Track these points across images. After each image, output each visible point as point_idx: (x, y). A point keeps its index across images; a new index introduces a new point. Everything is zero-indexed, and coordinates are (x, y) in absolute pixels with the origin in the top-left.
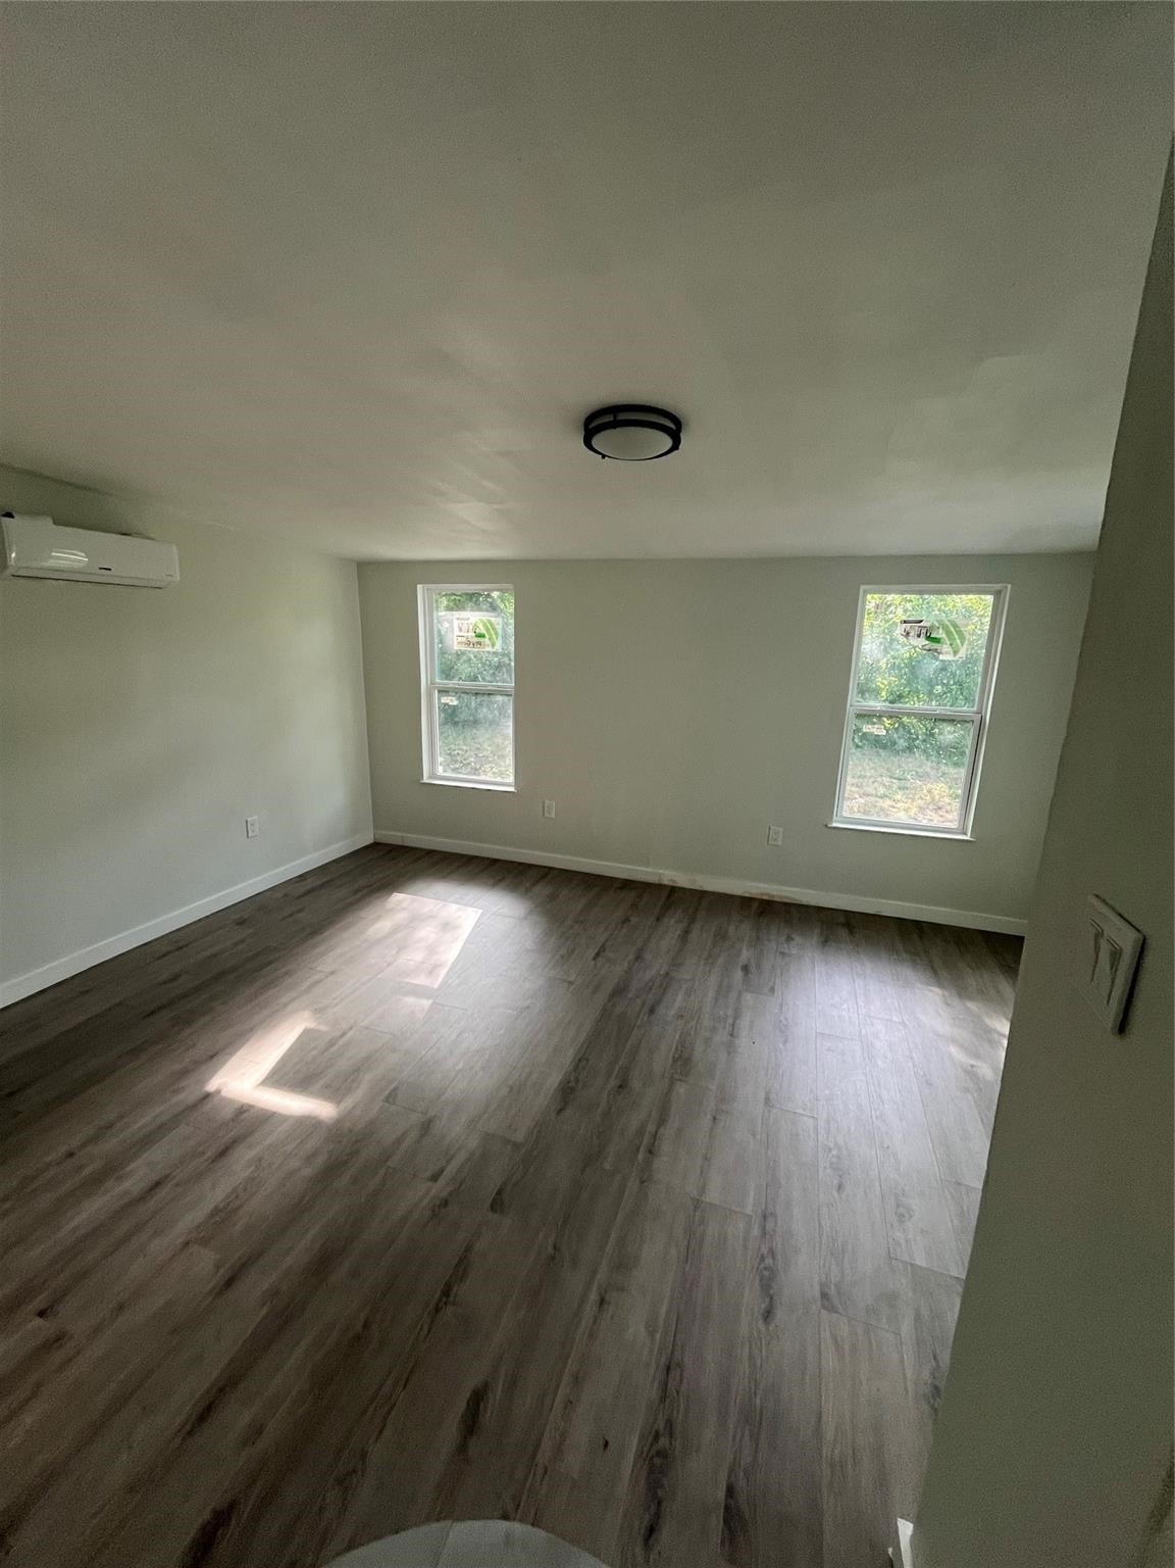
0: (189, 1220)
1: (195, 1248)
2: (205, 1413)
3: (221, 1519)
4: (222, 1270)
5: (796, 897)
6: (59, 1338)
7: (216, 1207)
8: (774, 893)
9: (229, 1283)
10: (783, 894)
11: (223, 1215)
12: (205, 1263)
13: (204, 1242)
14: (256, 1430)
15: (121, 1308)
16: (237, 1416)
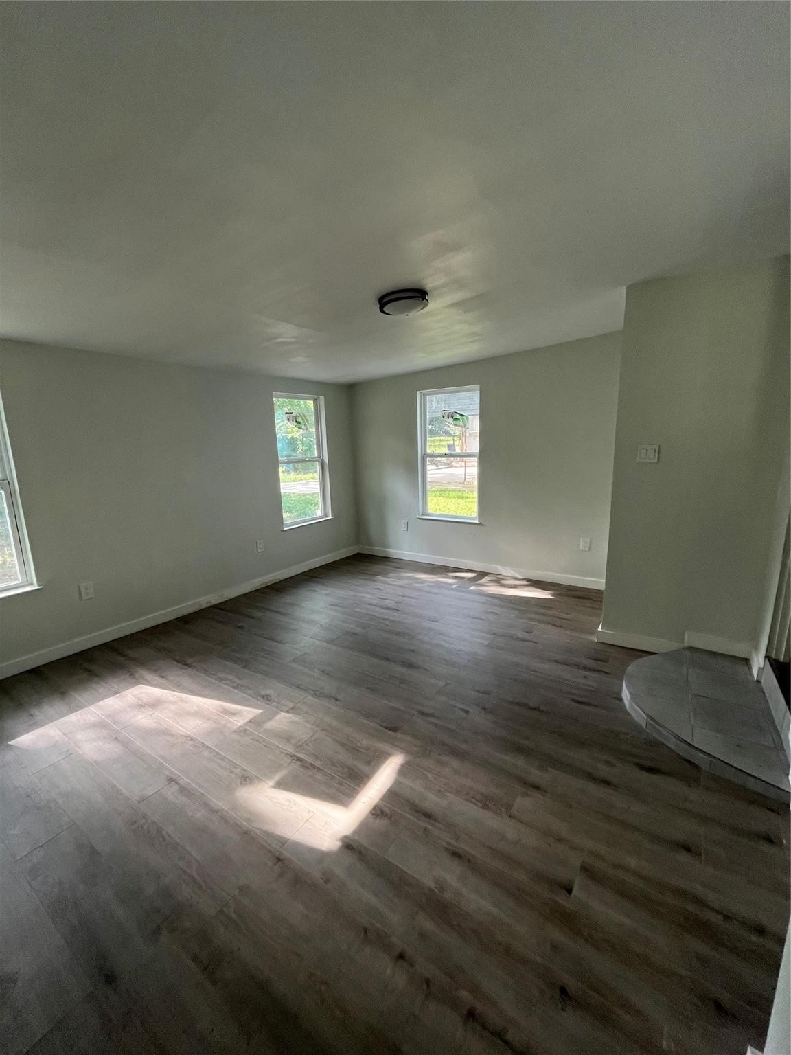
0: (491, 820)
1: (514, 811)
2: (606, 782)
3: (642, 767)
4: (529, 793)
5: (278, 577)
6: (585, 869)
7: (483, 808)
8: (266, 581)
9: (537, 787)
10: (272, 579)
11: (486, 802)
12: (525, 803)
13: (509, 807)
14: (608, 763)
15: (560, 840)
16: (603, 771)
